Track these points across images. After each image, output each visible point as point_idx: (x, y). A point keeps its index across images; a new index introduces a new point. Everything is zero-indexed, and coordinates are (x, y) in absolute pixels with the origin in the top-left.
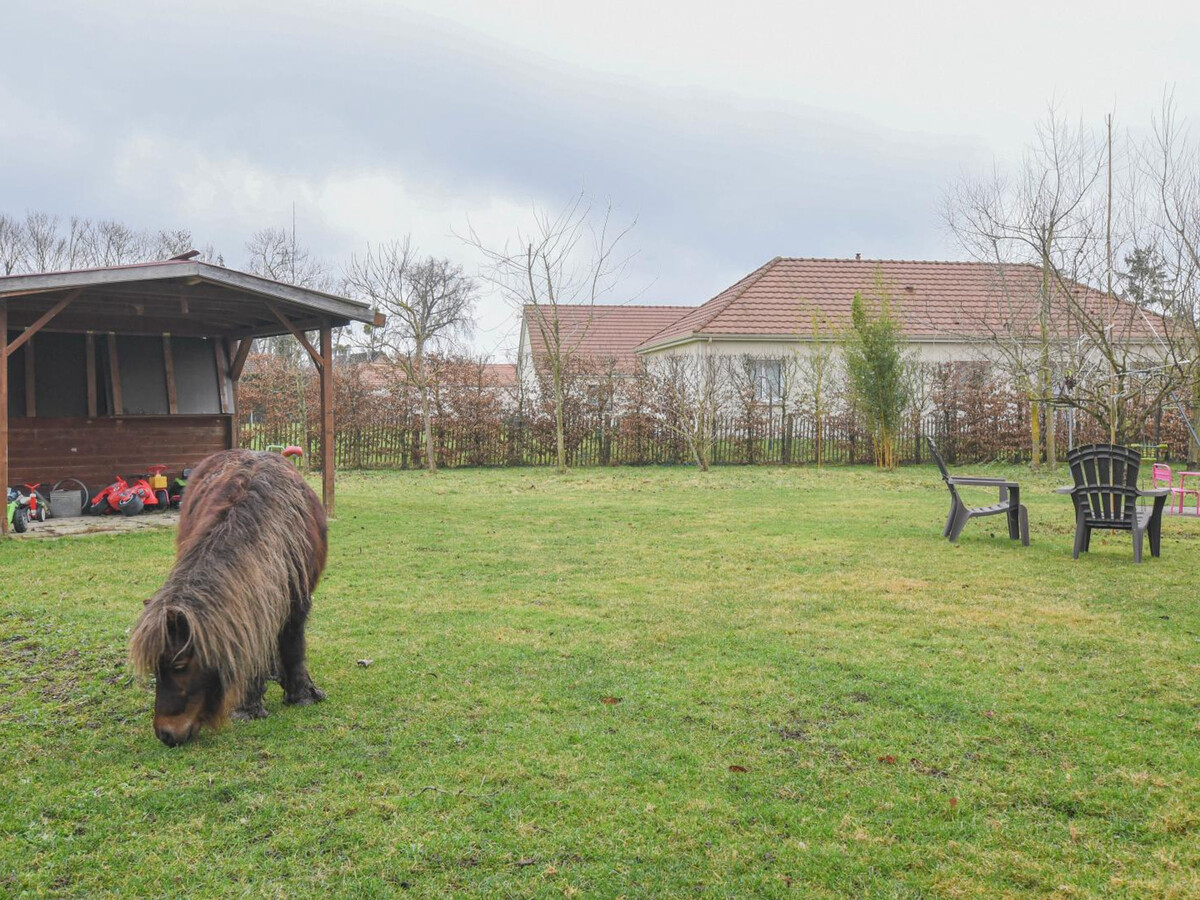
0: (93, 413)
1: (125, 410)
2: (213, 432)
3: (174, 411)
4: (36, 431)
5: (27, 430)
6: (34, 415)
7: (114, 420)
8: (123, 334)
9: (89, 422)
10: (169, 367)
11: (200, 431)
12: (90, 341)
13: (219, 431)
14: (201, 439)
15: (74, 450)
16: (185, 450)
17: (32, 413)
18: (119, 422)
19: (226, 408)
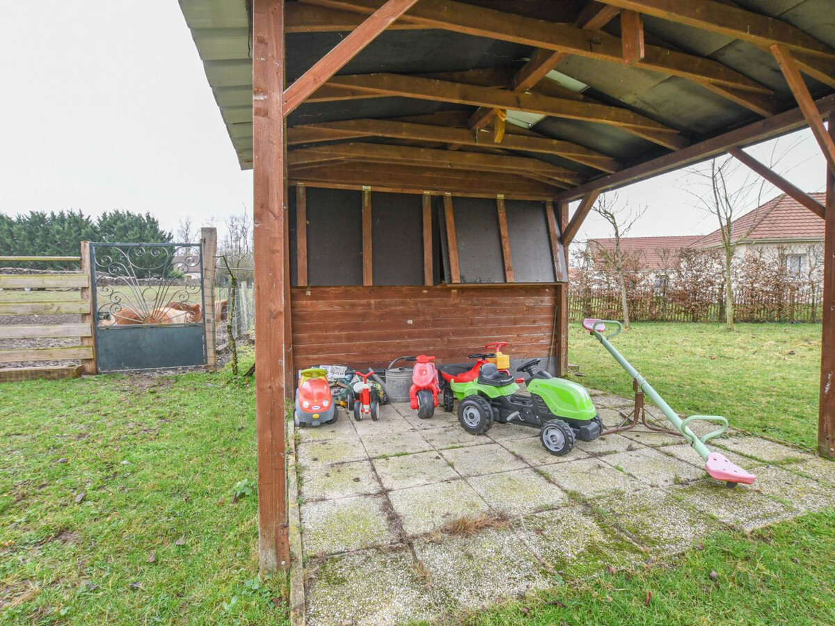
0: (429, 281)
1: (462, 277)
2: (542, 301)
3: (510, 279)
4: (373, 301)
5: (364, 301)
6: (371, 285)
7: (450, 289)
8: (458, 195)
9: (425, 292)
10: (504, 232)
11: (530, 301)
12: (427, 203)
13: (547, 301)
14: (531, 309)
15: (410, 322)
16: (516, 322)
17: (368, 282)
18: (455, 291)
19: (561, 276)
